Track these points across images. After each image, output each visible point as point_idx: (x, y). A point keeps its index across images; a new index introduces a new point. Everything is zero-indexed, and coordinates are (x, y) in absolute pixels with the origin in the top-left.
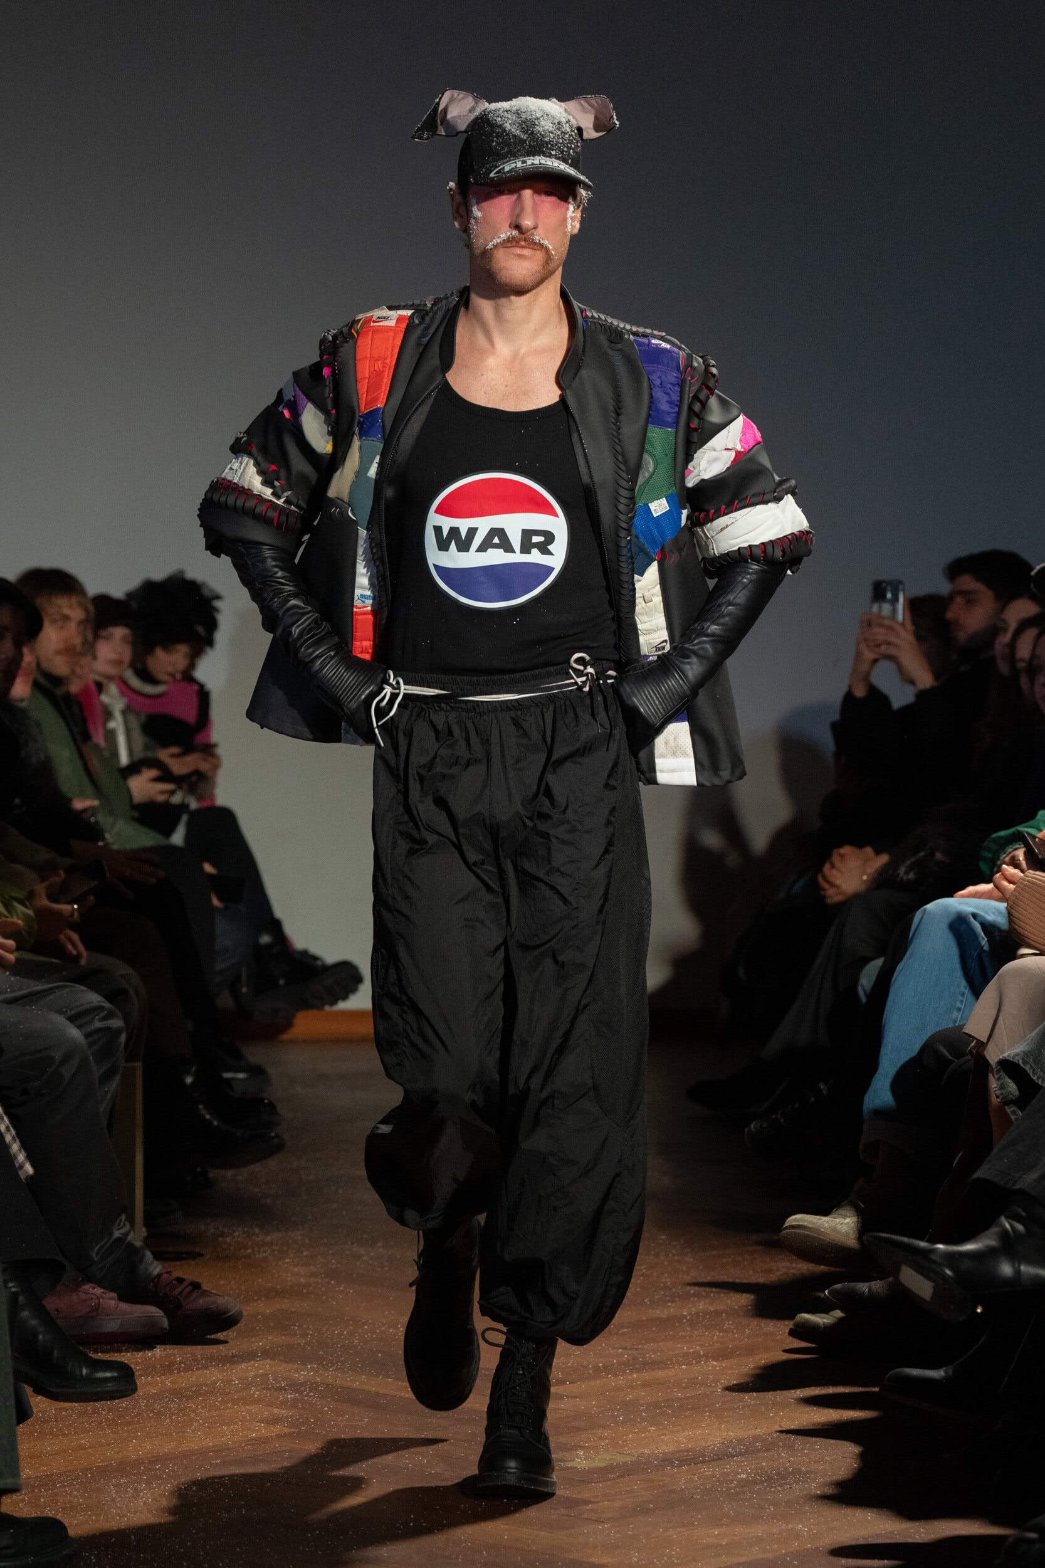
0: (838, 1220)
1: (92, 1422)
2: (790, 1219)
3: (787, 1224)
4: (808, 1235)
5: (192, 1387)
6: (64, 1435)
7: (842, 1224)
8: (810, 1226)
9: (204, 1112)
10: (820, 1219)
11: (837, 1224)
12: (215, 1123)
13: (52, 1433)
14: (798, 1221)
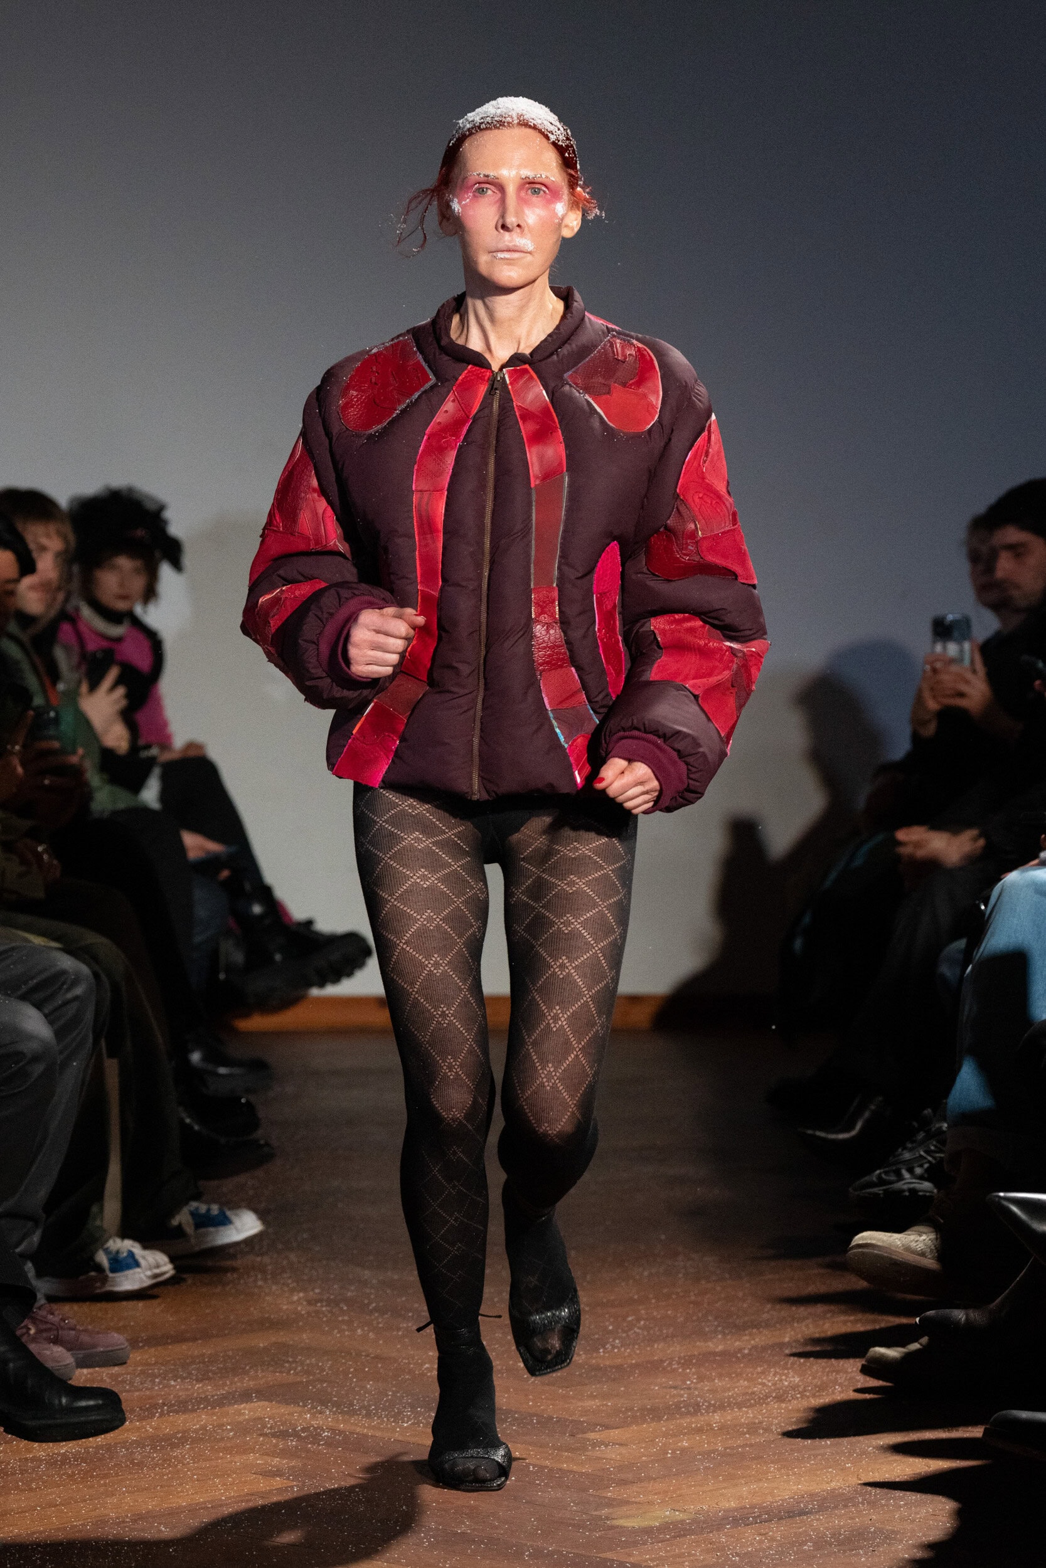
0: (912, 1237)
1: (64, 1474)
2: (857, 1237)
3: (853, 1243)
4: (876, 1254)
5: (178, 1432)
6: (31, 1490)
7: (917, 1241)
8: (879, 1244)
9: (184, 1115)
10: (891, 1236)
11: (911, 1241)
12: (196, 1128)
13: (17, 1488)
14: (866, 1239)
